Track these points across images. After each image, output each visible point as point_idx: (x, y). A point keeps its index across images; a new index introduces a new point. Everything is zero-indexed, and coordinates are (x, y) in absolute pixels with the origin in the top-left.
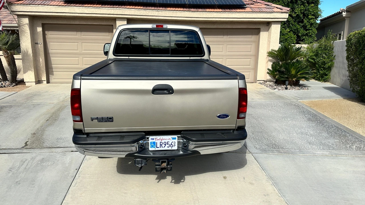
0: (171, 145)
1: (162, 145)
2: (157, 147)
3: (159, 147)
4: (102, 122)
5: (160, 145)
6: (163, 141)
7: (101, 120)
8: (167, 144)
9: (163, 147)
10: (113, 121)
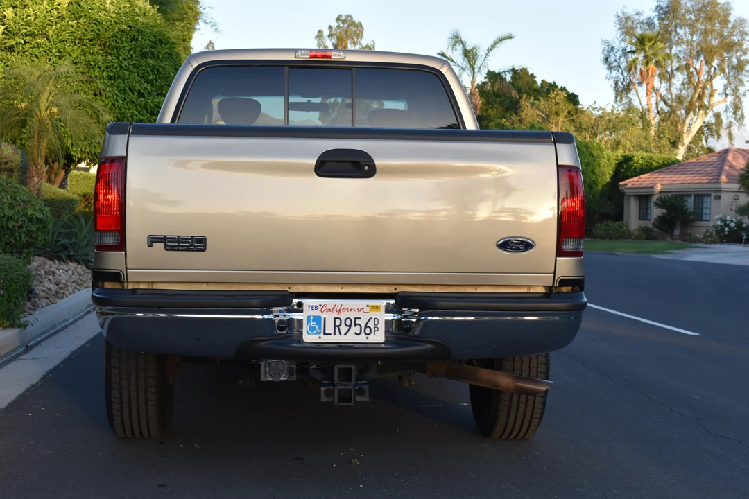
0: (366, 327)
1: (338, 326)
2: (327, 332)
3: (332, 333)
4: (178, 250)
5: (335, 326)
6: (343, 316)
7: (175, 243)
8: (356, 325)
9: (343, 331)
10: (205, 250)
